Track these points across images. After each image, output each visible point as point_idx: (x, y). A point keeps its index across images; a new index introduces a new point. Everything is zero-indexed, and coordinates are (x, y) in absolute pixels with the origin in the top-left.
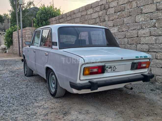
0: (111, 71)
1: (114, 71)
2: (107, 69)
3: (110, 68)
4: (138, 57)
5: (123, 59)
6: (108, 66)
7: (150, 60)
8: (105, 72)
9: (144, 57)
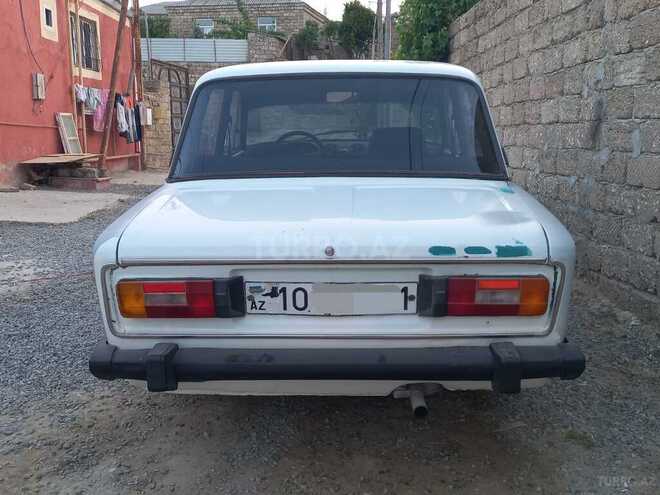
0: (285, 308)
1: (302, 310)
2: (258, 298)
3: (273, 294)
4: (451, 251)
5: (339, 255)
6: (263, 286)
7: (559, 270)
8: (249, 310)
9: (498, 254)
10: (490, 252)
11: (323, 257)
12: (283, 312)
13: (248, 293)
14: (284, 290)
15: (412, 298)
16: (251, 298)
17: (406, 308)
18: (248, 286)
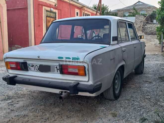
1: (38, 71)
3: (32, 66)
4: (62, 58)
6: (30, 64)
8: (29, 70)
9: (72, 59)
10: (71, 59)
11: (37, 58)
12: (34, 70)
13: (28, 66)
14: (34, 65)
15: (58, 69)
16: (29, 67)
17: (57, 72)
18: (28, 64)
